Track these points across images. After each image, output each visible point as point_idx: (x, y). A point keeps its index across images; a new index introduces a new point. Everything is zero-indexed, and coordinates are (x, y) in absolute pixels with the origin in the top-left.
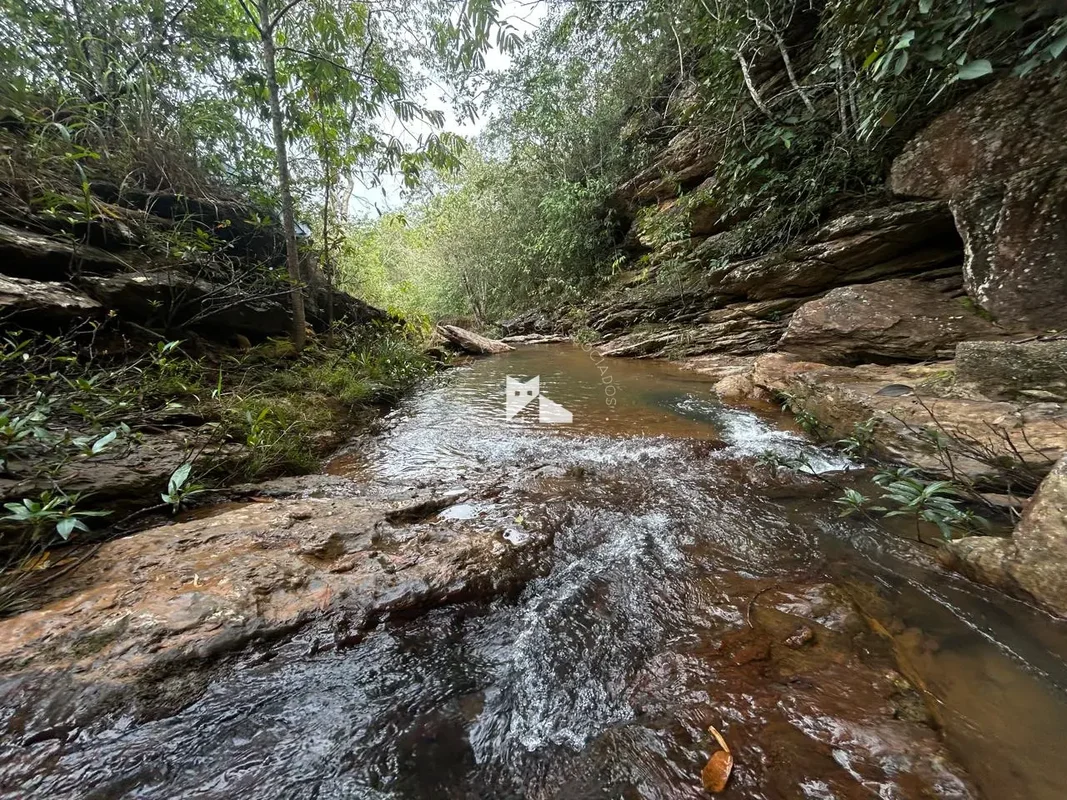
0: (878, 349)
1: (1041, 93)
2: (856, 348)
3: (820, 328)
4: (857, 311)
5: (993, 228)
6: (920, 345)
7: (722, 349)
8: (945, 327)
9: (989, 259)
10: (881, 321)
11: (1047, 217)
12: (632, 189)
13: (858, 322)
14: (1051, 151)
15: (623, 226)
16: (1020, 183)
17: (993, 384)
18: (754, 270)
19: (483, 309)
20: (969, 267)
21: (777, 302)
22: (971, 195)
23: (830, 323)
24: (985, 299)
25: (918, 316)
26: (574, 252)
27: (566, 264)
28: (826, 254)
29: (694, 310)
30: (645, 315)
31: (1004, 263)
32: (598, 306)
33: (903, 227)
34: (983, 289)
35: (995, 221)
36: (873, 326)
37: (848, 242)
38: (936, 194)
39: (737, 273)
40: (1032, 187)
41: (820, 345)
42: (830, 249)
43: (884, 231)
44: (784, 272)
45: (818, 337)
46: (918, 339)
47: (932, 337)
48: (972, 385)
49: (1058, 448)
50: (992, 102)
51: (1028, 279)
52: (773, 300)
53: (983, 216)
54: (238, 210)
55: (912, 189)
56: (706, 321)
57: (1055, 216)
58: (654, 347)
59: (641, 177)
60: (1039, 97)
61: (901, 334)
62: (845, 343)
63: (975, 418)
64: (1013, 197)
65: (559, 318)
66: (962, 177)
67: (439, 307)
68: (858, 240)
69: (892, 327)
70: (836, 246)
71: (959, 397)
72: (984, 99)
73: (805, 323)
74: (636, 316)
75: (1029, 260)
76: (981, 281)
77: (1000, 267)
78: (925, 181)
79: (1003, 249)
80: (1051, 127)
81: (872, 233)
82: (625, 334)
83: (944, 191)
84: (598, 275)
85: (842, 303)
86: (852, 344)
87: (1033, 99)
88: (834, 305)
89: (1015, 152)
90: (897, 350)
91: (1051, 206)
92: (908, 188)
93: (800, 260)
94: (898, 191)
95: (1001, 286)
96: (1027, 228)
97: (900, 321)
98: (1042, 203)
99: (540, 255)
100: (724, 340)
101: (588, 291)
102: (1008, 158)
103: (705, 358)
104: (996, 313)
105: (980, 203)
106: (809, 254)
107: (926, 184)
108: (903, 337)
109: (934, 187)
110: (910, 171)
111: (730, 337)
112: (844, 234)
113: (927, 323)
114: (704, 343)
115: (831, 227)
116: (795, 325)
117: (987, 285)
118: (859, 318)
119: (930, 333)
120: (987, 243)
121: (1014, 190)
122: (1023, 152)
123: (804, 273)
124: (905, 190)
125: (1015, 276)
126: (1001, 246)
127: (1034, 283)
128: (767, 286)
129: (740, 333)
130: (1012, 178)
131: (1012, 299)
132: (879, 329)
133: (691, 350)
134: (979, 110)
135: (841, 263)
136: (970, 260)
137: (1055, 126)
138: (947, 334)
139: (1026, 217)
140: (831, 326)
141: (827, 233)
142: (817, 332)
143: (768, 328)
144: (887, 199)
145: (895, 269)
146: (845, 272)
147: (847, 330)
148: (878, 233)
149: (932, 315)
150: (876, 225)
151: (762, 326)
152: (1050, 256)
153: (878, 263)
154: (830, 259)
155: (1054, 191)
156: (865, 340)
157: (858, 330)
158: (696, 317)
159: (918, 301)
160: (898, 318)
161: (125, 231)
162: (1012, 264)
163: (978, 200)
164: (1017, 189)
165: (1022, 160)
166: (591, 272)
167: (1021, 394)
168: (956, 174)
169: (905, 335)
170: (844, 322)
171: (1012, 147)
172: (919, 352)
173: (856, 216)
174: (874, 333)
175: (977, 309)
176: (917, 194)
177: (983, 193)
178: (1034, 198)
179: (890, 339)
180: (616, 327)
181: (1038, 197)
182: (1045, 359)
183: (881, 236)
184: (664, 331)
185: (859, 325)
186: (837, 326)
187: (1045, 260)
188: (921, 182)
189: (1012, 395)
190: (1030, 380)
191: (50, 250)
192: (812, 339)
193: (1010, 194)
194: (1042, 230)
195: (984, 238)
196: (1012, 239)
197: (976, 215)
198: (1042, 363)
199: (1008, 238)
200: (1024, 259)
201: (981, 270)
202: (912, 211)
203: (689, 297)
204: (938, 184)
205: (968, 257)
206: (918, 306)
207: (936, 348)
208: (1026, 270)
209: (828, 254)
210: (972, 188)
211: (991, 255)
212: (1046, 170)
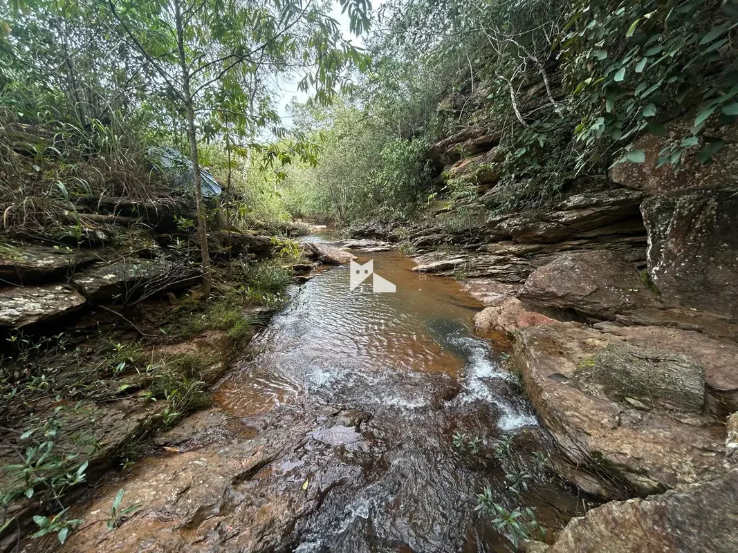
0: (580, 308)
1: (713, 129)
2: (566, 305)
3: (543, 290)
4: (570, 279)
5: (665, 230)
6: (606, 309)
7: (491, 276)
8: (625, 297)
9: (661, 250)
10: (583, 289)
11: (699, 231)
12: (443, 146)
13: (568, 288)
14: (716, 171)
15: (438, 169)
16: (685, 203)
17: (612, 389)
18: (516, 225)
19: (343, 212)
20: (648, 253)
21: (531, 247)
22: (654, 204)
23: (550, 287)
24: (656, 278)
25: (610, 286)
26: (402, 187)
27: (397, 195)
28: (564, 219)
29: (477, 241)
30: (446, 239)
31: (670, 255)
32: (416, 227)
33: (616, 207)
34: (655, 270)
35: (667, 225)
36: (577, 292)
37: (580, 213)
38: (640, 187)
39: (505, 225)
40: (692, 208)
41: (544, 300)
42: (567, 216)
43: (604, 208)
44: (535, 228)
45: (542, 295)
46: (605, 306)
47: (614, 305)
48: (600, 387)
49: (627, 454)
50: (682, 129)
51: (683, 271)
52: (528, 244)
53: (660, 220)
54: (171, 206)
55: (625, 181)
56: (484, 251)
57: (704, 231)
58: (448, 267)
59: (450, 140)
60: (712, 132)
61: (595, 301)
62: (560, 301)
63: (593, 415)
64: (680, 213)
65: (391, 231)
66: (658, 179)
67: (314, 207)
68: (586, 213)
69: (589, 295)
70: (571, 215)
71: (591, 394)
72: (676, 127)
73: (535, 285)
74: (439, 240)
75: (685, 257)
76: (654, 264)
77: (667, 258)
78: (633, 177)
79: (671, 246)
80: (717, 154)
81: (595, 209)
82: (431, 251)
83: (645, 186)
84: (419, 202)
85: (562, 271)
86: (564, 303)
87: (708, 133)
88: (556, 273)
89: (693, 168)
90: (591, 310)
91: (702, 223)
92: (622, 180)
93: (548, 221)
94: (615, 181)
95: (666, 272)
96: (686, 235)
97: (597, 289)
98: (697, 220)
99: (381, 185)
100: (494, 269)
101: (411, 214)
102: (688, 171)
103: (479, 282)
104: (661, 289)
105: (659, 211)
106: (553, 218)
107: (634, 179)
108: (596, 303)
109: (639, 182)
110: (624, 169)
111: (497, 267)
112: (577, 208)
113: (613, 293)
114: (480, 270)
115: (568, 202)
116: (529, 285)
117: (657, 268)
118: (569, 286)
119: (613, 301)
120: (661, 238)
121: (680, 208)
122: (698, 169)
123: (549, 230)
124: (621, 181)
125: (676, 267)
126: (669, 243)
127: (686, 274)
128: (524, 235)
129: (505, 265)
130: (681, 199)
131: (671, 282)
132: (581, 296)
133: (471, 274)
134: (673, 134)
135: (574, 226)
136: (650, 247)
137: (720, 155)
138: (624, 303)
139: (686, 228)
140: (551, 290)
141: (565, 205)
142: (542, 292)
143: (523, 264)
144: (608, 185)
145: (611, 232)
146: (576, 231)
147: (561, 294)
148: (599, 210)
149: (619, 285)
150: (598, 204)
151: (519, 262)
152: (699, 258)
153: (599, 227)
154: (566, 223)
155: (705, 214)
156: (572, 301)
157: (567, 294)
158: (479, 247)
159: (613, 273)
160: (595, 287)
161: (101, 236)
162: (674, 258)
163: (658, 208)
164: (682, 207)
165: (697, 174)
166: (415, 199)
167: (625, 400)
168: (655, 176)
169: (598, 301)
170: (559, 287)
171: (691, 164)
172: (605, 314)
173: (585, 197)
174: (578, 297)
175: (649, 283)
176: (628, 185)
177: (662, 204)
178: (692, 215)
179: (588, 303)
180: (426, 247)
181: (695, 215)
182: (641, 381)
183: (602, 212)
184: (457, 254)
185: (568, 291)
186: (555, 290)
187: (695, 260)
188: (631, 177)
189: (620, 399)
190: (632, 393)
191: (56, 267)
192: (538, 296)
193: (678, 210)
194: (695, 238)
195: (660, 234)
196: (676, 240)
197: (656, 218)
198: (639, 384)
199: (674, 239)
200: (682, 256)
201: (656, 256)
202: (622, 198)
203: (475, 231)
204: (642, 181)
205: (649, 245)
206: (611, 277)
207: (616, 313)
208: (683, 264)
209: (565, 220)
210: (656, 199)
211: (663, 248)
212: (702, 198)
